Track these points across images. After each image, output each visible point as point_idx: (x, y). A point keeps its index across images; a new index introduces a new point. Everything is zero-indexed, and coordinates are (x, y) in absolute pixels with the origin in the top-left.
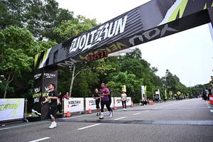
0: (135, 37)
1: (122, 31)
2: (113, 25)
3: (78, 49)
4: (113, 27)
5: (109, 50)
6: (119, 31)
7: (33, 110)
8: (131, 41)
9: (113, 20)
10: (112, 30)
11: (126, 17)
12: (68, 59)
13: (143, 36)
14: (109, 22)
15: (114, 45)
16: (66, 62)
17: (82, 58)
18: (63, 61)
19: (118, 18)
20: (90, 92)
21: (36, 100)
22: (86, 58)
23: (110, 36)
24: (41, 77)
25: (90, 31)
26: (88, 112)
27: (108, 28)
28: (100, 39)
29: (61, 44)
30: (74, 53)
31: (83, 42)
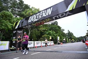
0: (55, 16)
1: (50, 14)
3: (32, 21)
4: (46, 12)
5: (44, 22)
7: (12, 46)
8: (54, 18)
9: (46, 9)
11: (52, 8)
12: (28, 25)
13: (59, 16)
14: (45, 10)
15: (46, 19)
17: (33, 24)
18: (25, 26)
19: (48, 8)
20: (36, 39)
21: (14, 42)
22: (35, 25)
23: (45, 16)
24: (16, 33)
25: (37, 14)
26: (35, 47)
28: (41, 17)
29: (25, 19)
30: (30, 22)
31: (34, 18)
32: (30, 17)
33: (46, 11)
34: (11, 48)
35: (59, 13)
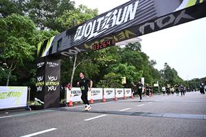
0: (146, 25)
1: (132, 17)
2: (123, 11)
3: (84, 38)
4: (122, 14)
5: (116, 40)
6: (129, 18)
7: (36, 99)
9: (123, 6)
10: (121, 17)
12: (72, 48)
14: (118, 8)
15: (122, 33)
16: (70, 51)
17: (86, 46)
18: (67, 50)
19: (127, 4)
21: (39, 89)
22: (91, 47)
23: (118, 23)
24: (44, 66)
27: (117, 14)
28: (107, 27)
29: (65, 32)
30: (78, 41)
31: (88, 30)
32: (80, 28)
33: (121, 10)
34: (33, 104)
35: (158, 15)
